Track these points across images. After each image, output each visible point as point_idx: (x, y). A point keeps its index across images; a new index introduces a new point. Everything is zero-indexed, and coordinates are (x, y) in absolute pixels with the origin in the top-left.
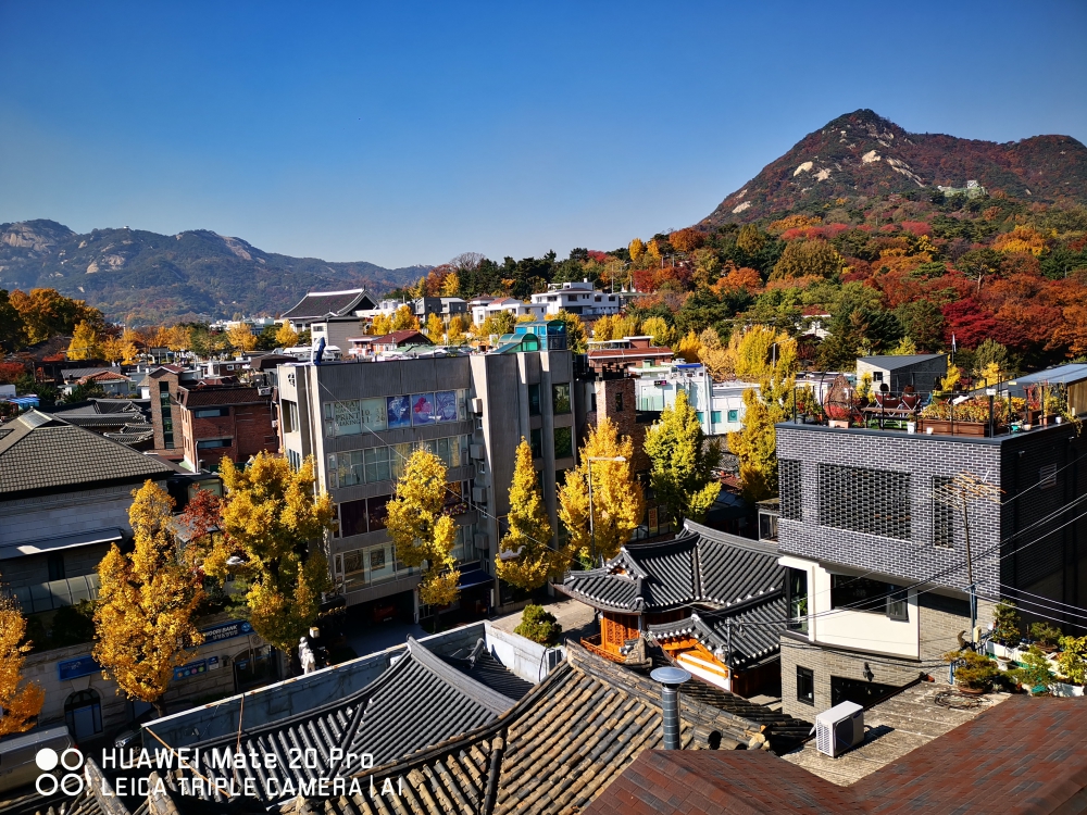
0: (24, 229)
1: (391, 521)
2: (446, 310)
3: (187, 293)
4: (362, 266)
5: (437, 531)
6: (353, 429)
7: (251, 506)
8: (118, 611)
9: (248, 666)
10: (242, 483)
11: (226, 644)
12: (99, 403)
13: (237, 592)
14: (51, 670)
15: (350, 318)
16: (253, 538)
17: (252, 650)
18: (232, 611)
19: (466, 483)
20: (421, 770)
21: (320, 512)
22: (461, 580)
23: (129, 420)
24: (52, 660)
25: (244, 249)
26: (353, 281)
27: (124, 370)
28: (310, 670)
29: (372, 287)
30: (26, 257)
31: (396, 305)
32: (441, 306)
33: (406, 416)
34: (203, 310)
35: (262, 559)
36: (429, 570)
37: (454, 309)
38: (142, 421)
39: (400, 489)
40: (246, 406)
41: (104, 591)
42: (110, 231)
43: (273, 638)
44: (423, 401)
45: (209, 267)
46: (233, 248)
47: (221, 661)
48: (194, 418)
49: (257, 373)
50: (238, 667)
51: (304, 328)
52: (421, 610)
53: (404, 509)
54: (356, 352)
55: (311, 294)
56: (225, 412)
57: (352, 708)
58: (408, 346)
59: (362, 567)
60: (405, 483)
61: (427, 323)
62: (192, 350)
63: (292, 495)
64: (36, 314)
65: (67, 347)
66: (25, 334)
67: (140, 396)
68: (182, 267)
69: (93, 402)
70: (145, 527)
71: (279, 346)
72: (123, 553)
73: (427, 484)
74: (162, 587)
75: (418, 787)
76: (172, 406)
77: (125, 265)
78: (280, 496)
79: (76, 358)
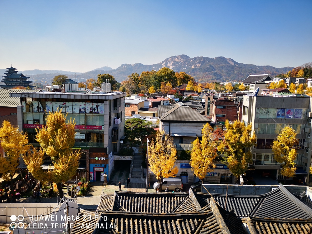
0: (179, 57)
1: (274, 147)
2: (297, 82)
3: (215, 74)
4: (268, 67)
5: (290, 153)
6: (265, 117)
7: (232, 134)
8: (196, 154)
9: (224, 178)
10: (231, 127)
11: (220, 170)
12: (192, 102)
13: (224, 157)
14: (179, 164)
15: (263, 83)
16: (232, 143)
17: (226, 174)
18: (222, 162)
19: (301, 140)
20: (287, 224)
21: (252, 140)
22: (296, 171)
23: (199, 107)
24: (179, 162)
25: (232, 62)
26: (264, 72)
27: (199, 94)
28: (242, 184)
29: (271, 74)
30: (179, 64)
31: (279, 80)
32: (296, 80)
33: (283, 116)
34: (218, 79)
35: (233, 149)
36: (285, 165)
37: (301, 82)
38: (202, 107)
39: (278, 137)
40: (230, 106)
41: (194, 148)
42: (198, 57)
43: (234, 172)
44: (290, 111)
45: (222, 67)
46: (229, 62)
47: (218, 174)
48: (216, 108)
49: (234, 97)
50: (222, 177)
51: (247, 85)
52: (279, 177)
53: (279, 144)
54: (263, 94)
55: (251, 75)
56: (224, 107)
57: (259, 199)
58: (282, 93)
59: (261, 159)
60: (281, 136)
61: (290, 86)
62: (215, 90)
63: (244, 133)
64: (180, 78)
65: (186, 87)
66: (177, 83)
67: (201, 101)
68: (215, 67)
69: (191, 101)
70: (205, 135)
71: (240, 90)
72: (199, 140)
73: (288, 138)
74: (207, 151)
75: (286, 229)
76: (210, 104)
77: (201, 66)
78: (241, 133)
79: (188, 90)
